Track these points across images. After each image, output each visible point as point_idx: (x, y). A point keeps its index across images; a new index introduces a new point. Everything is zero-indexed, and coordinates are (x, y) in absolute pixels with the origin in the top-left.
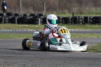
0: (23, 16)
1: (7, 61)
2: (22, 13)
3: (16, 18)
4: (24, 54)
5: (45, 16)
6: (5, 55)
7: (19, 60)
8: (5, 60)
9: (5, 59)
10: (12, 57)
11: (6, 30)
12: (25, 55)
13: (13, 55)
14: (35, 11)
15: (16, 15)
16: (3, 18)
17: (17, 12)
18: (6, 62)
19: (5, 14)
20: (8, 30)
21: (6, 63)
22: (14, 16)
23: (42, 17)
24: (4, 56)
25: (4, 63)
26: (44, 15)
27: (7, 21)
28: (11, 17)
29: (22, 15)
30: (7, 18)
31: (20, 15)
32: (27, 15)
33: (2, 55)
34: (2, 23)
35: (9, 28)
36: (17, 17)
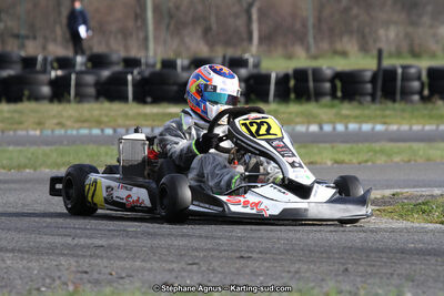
0: (159, 66)
1: (90, 265)
2: (153, 54)
3: (130, 77)
4: (163, 235)
5: (257, 65)
6: (82, 241)
7: (143, 264)
8: (81, 261)
9: (84, 256)
10: (110, 247)
11: (84, 132)
12: (170, 242)
13: (117, 241)
14: (211, 45)
15: (131, 63)
16: (73, 77)
17: (134, 53)
18: (86, 272)
19: (79, 59)
20: (96, 131)
21: (85, 275)
22: (119, 68)
23: (243, 72)
24: (76, 245)
25: (79, 275)
26: (251, 61)
27: (92, 91)
28: (106, 73)
29: (154, 66)
30: (90, 79)
31: (147, 65)
32: (179, 62)
33: (69, 240)
34: (69, 101)
35: (99, 123)
36: (136, 72)
